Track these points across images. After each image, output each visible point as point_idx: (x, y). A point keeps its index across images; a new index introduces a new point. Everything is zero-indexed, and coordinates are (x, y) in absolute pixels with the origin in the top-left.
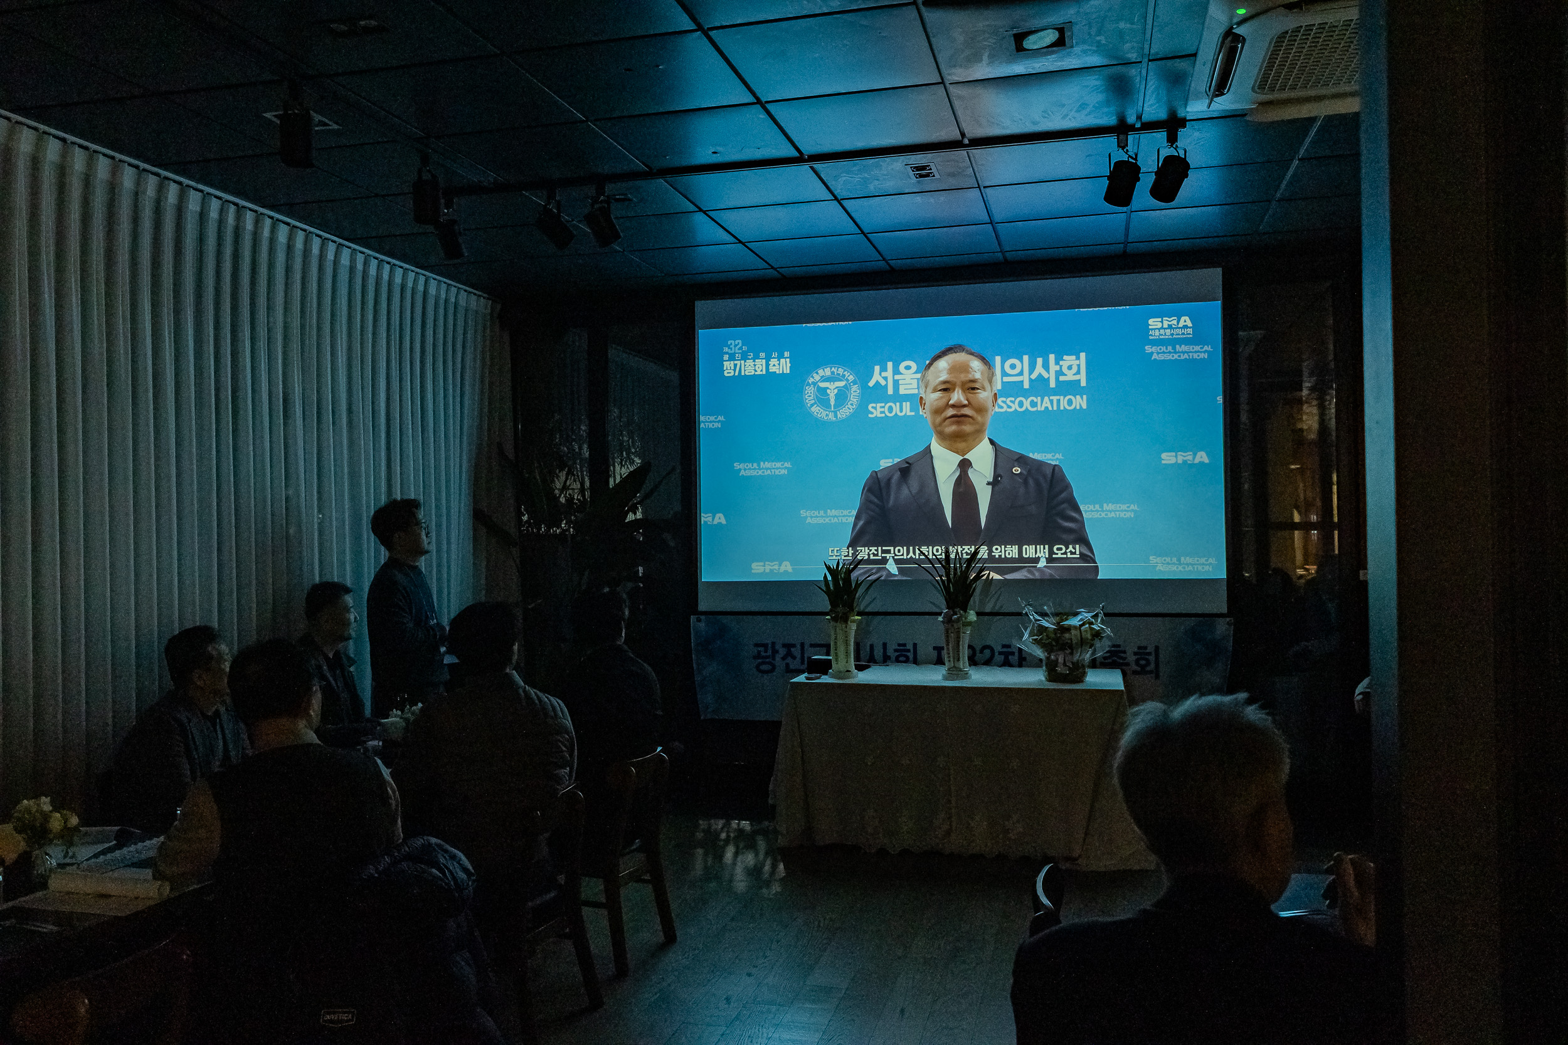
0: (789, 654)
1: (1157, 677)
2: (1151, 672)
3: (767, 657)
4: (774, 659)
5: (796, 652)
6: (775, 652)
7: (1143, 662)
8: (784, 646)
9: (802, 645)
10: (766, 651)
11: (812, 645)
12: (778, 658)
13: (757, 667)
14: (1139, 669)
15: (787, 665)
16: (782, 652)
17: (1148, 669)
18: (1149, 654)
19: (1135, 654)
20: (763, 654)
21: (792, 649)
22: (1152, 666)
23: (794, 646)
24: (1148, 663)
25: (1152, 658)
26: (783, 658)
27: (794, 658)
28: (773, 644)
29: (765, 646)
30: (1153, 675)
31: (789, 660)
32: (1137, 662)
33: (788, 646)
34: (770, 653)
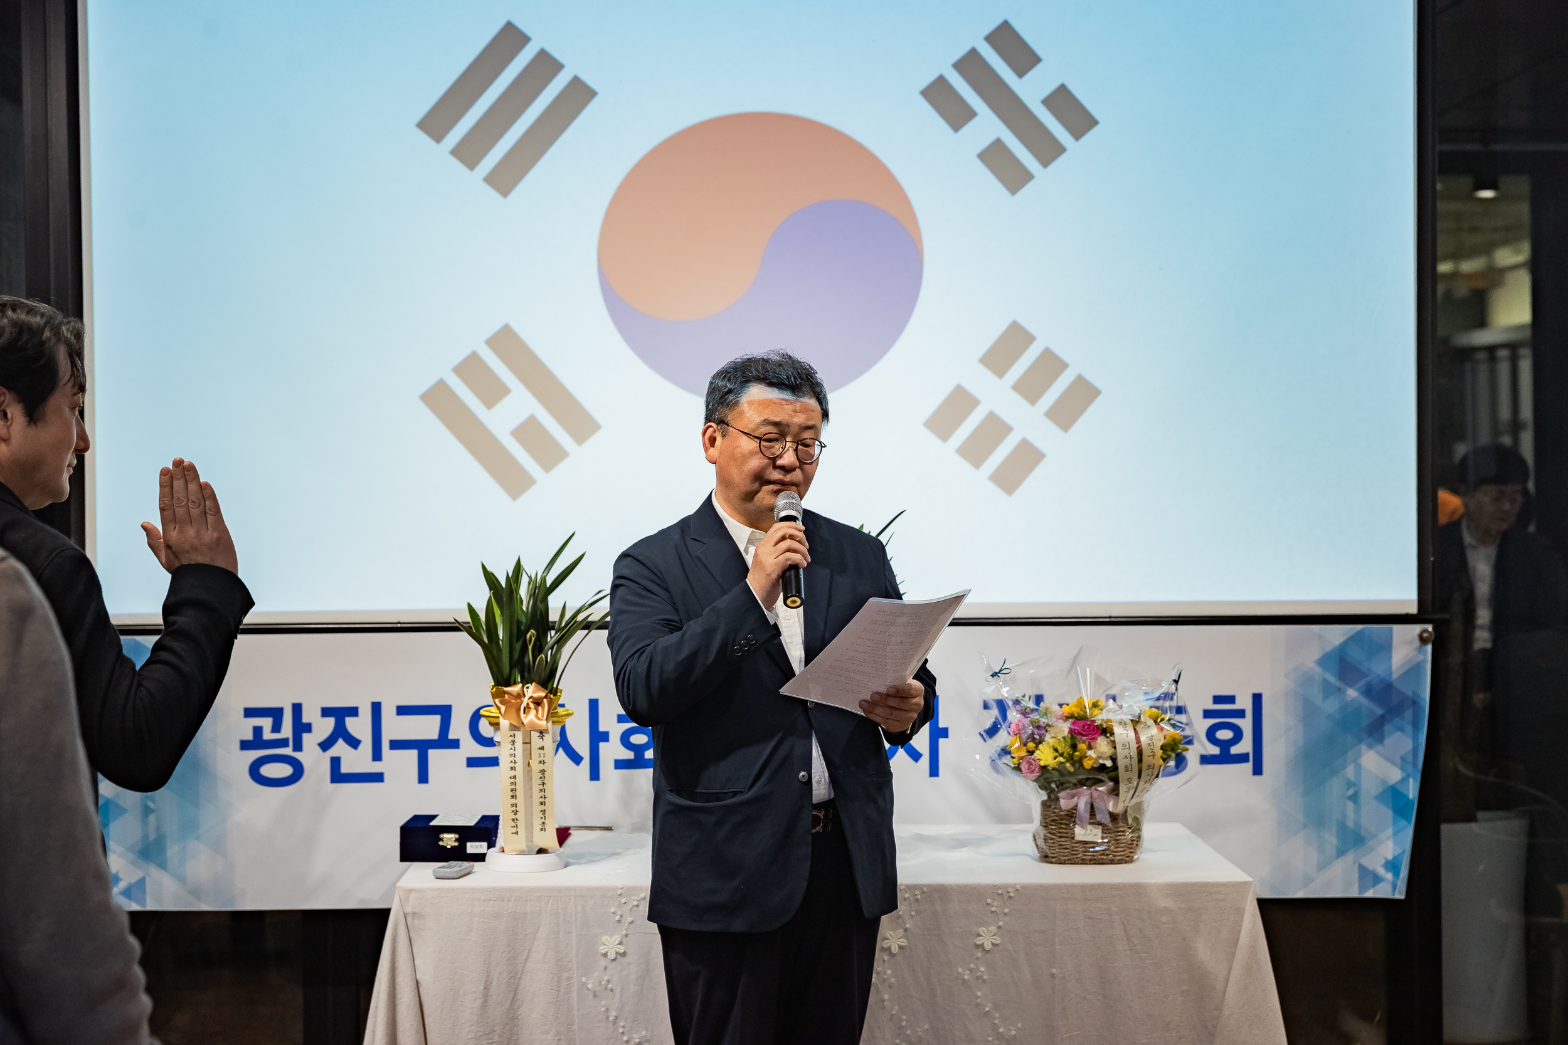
0: (340, 733)
1: (1258, 770)
2: (1242, 758)
3: (283, 743)
4: (298, 747)
5: (359, 727)
6: (301, 728)
7: (1224, 735)
8: (326, 712)
9: (376, 708)
10: (276, 728)
11: (402, 710)
12: (310, 741)
13: (254, 771)
14: (1215, 750)
15: (335, 762)
16: (324, 727)
17: (1235, 750)
18: (1241, 714)
19: (1207, 714)
20: (268, 735)
21: (350, 723)
22: (1245, 746)
23: (354, 712)
24: (1238, 735)
25: (1246, 724)
26: (325, 745)
27: (354, 743)
28: (297, 709)
29: (276, 714)
30: (1248, 766)
31: (340, 748)
32: (1211, 734)
33: (340, 714)
34: (287, 731)
